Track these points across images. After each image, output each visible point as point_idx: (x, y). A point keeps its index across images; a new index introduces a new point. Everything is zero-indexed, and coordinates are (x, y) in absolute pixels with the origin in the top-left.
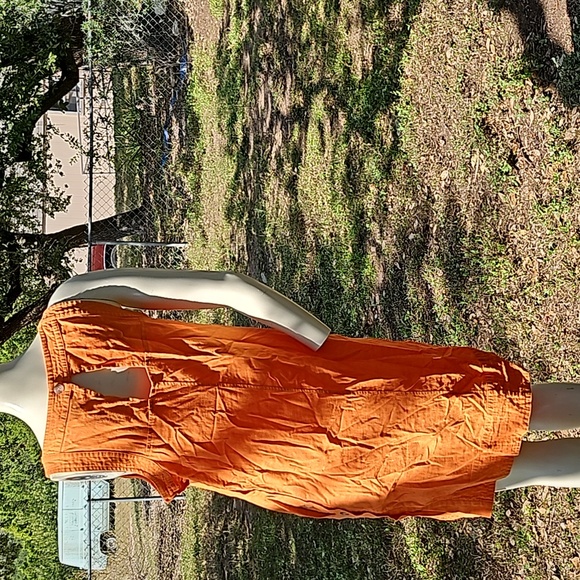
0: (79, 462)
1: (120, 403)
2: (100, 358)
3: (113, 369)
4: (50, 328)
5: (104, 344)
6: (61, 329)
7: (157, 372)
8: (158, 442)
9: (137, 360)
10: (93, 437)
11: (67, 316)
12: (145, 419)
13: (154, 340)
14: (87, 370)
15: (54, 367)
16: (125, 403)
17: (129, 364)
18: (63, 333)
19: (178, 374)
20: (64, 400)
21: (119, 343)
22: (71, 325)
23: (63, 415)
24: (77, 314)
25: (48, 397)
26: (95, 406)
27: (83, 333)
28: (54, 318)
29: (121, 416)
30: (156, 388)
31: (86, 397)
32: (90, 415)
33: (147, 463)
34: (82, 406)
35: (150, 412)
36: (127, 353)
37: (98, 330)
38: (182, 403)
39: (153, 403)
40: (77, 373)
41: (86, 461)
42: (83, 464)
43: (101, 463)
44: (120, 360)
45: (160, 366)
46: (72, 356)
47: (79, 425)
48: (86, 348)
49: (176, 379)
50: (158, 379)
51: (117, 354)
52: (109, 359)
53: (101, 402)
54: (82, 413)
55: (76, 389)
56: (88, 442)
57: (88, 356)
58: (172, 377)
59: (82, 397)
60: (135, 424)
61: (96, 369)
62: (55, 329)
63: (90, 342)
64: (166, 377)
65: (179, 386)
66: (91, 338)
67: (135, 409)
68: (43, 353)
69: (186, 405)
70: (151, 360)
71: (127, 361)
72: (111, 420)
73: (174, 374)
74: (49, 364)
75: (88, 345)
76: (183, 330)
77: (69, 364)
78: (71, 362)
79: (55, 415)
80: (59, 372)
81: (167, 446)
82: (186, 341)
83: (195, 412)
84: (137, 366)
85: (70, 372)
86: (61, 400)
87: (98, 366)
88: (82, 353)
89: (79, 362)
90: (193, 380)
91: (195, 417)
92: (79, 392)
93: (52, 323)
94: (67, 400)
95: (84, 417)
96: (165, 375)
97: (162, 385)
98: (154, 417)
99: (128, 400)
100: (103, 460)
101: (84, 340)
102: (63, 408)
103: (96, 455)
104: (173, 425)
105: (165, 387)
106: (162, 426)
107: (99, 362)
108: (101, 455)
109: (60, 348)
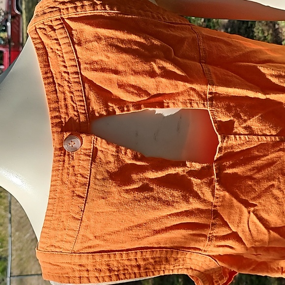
0: (104, 267)
1: (172, 171)
2: (139, 91)
3: (158, 111)
4: (52, 33)
5: (146, 67)
6: (71, 36)
7: (225, 119)
8: (223, 232)
9: (196, 98)
10: (130, 229)
11: (81, 13)
12: (208, 196)
13: (216, 65)
14: (118, 112)
15: (62, 103)
16: (179, 170)
17: (184, 103)
18: (75, 42)
19: (254, 123)
20: (82, 164)
21: (169, 67)
22: (88, 31)
23: (80, 190)
24: (99, 11)
25: (52, 158)
26: (134, 176)
27: (112, 45)
28: (57, 15)
29: (176, 193)
30: (224, 144)
31: (118, 159)
32: (127, 191)
33: (203, 260)
34: (113, 176)
35: (217, 187)
36: (182, 86)
37: (136, 43)
38: (259, 169)
39: (220, 169)
40: (101, 115)
41: (114, 265)
42: (110, 270)
43: (139, 266)
44: (171, 96)
45: (228, 109)
46: (92, 84)
47: (108, 209)
48: (116, 72)
49: (250, 131)
50: (226, 129)
51: (166, 86)
52: (153, 92)
53: (142, 169)
54: (113, 188)
55: (101, 144)
56: (122, 237)
57: (121, 86)
58: (246, 128)
59: (112, 159)
60: (195, 205)
61: (132, 110)
62: (60, 34)
63: (124, 62)
64: (239, 128)
65: (255, 141)
66: (125, 57)
67: (195, 181)
68: (41, 76)
69: (265, 173)
70: (215, 98)
71: (181, 98)
72: (160, 199)
73: (249, 123)
74: (53, 96)
75: (120, 68)
76: (255, 51)
77: (87, 99)
78: (92, 96)
79: (64, 188)
80: (72, 113)
81: (234, 236)
82: (263, 70)
83: (276, 183)
84: (195, 106)
85: (90, 114)
86: (75, 163)
87: (137, 105)
88: (110, 81)
89: (105, 96)
90: (274, 133)
91: (276, 192)
92: (106, 150)
93: (55, 23)
94: (87, 164)
95: (117, 196)
96: (236, 124)
97: (232, 141)
98: (222, 193)
99: (185, 165)
100: (142, 263)
101: (113, 59)
102: (80, 178)
103: (132, 257)
104: (247, 204)
105: (236, 142)
106: (231, 206)
107: (136, 99)
108: (139, 256)
109: (70, 70)
